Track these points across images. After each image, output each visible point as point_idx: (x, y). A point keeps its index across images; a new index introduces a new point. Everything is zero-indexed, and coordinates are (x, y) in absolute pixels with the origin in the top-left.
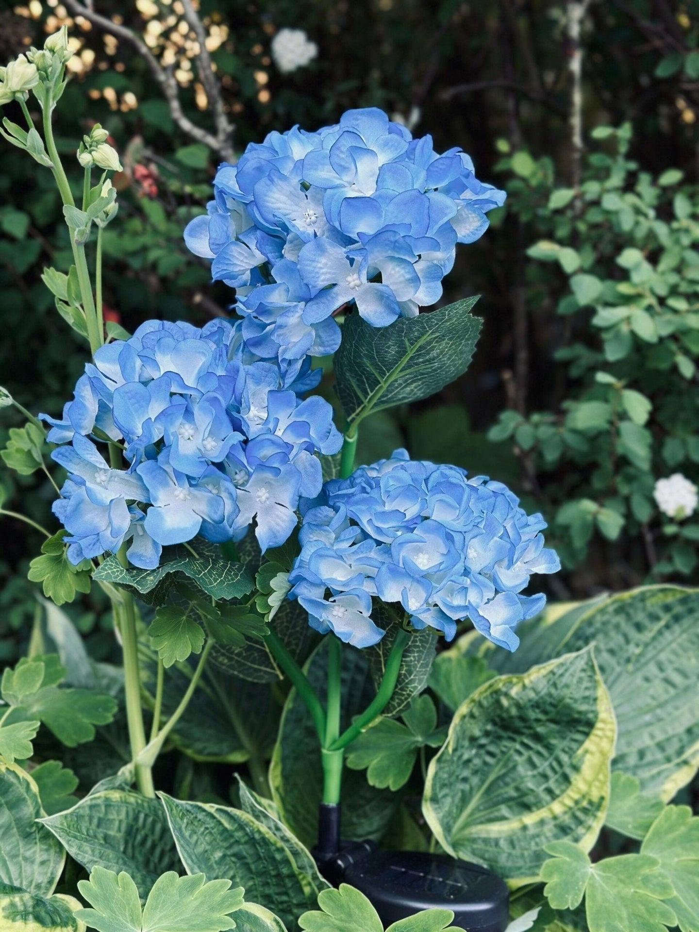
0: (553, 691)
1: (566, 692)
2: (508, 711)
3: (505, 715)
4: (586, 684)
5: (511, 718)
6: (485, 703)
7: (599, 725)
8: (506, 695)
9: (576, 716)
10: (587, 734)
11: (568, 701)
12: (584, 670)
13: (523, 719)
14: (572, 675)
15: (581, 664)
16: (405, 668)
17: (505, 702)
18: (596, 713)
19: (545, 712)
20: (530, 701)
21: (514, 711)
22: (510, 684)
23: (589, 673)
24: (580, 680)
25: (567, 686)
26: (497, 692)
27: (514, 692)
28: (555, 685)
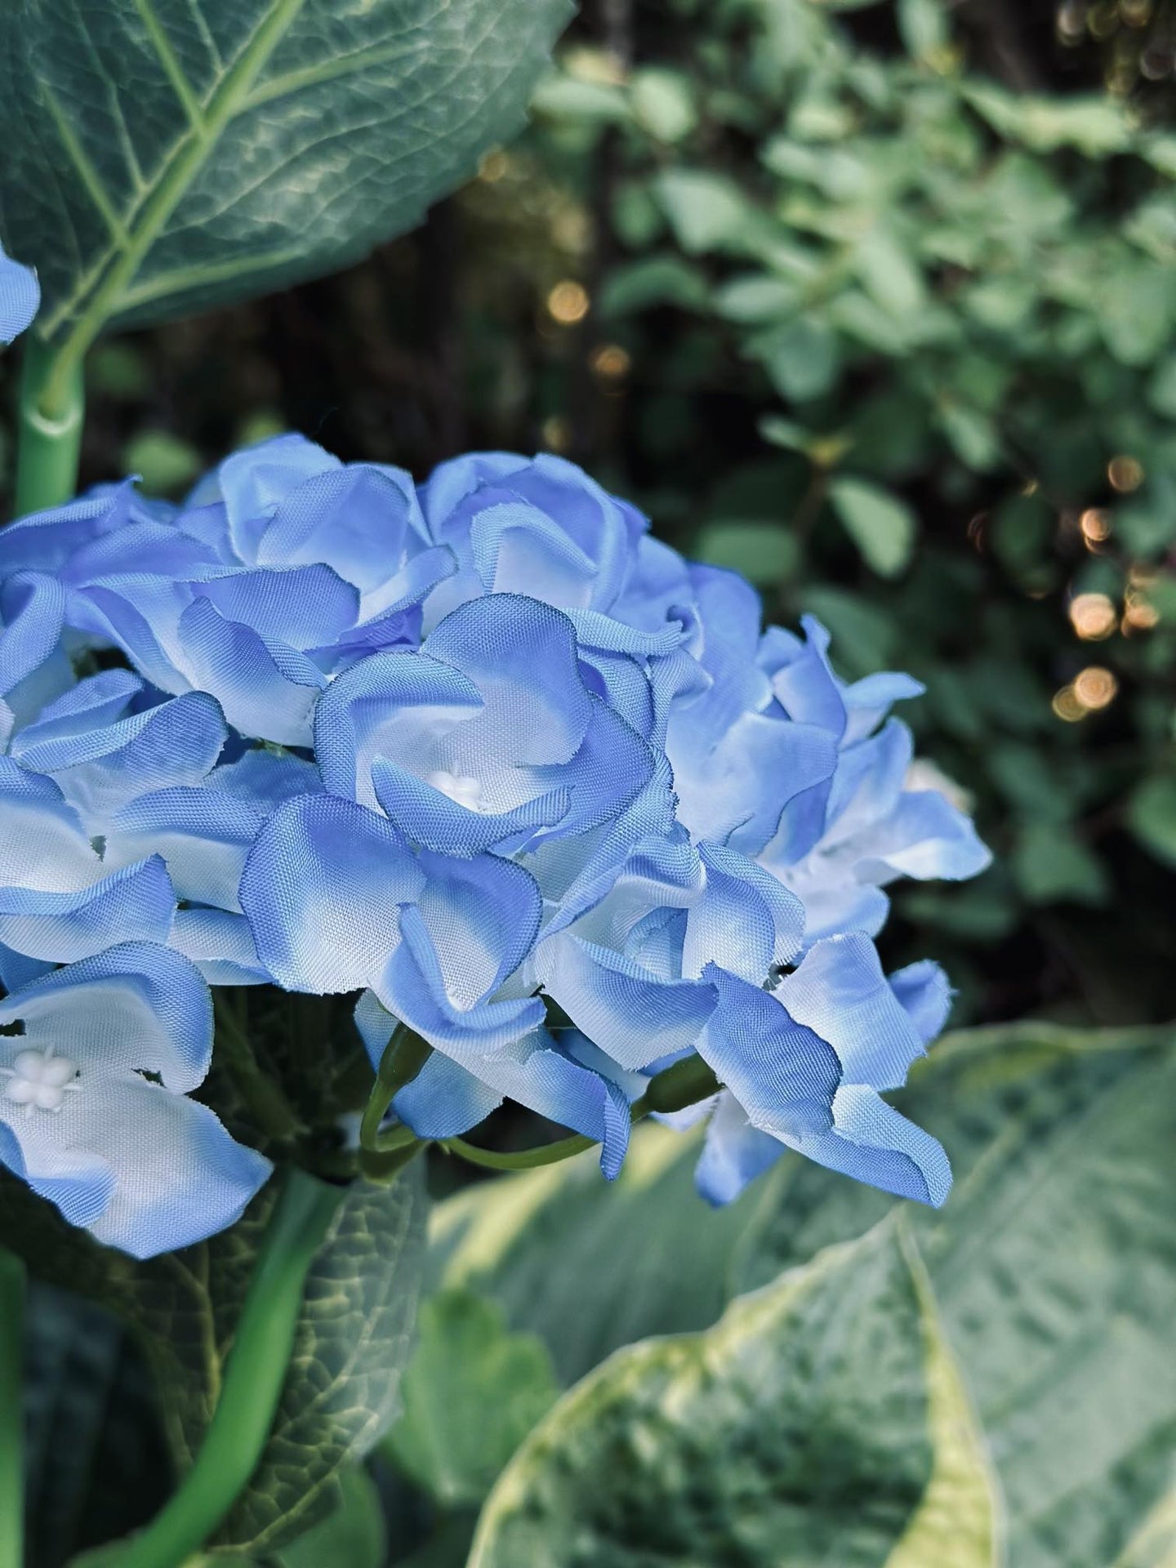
0: (798, 1385)
1: (838, 1388)
2: (654, 1477)
3: (644, 1493)
4: (896, 1350)
5: (663, 1500)
6: (579, 1456)
7: (938, 1491)
8: (652, 1416)
9: (868, 1467)
10: (895, 1530)
11: (845, 1417)
12: (884, 1304)
13: (702, 1500)
14: (853, 1323)
15: (875, 1282)
16: (312, 1344)
17: (646, 1444)
18: (927, 1454)
19: (769, 1467)
20: (728, 1428)
21: (674, 1477)
22: (660, 1372)
23: (903, 1310)
24: (877, 1342)
25: (839, 1365)
26: (617, 1412)
27: (677, 1401)
28: (803, 1365)
